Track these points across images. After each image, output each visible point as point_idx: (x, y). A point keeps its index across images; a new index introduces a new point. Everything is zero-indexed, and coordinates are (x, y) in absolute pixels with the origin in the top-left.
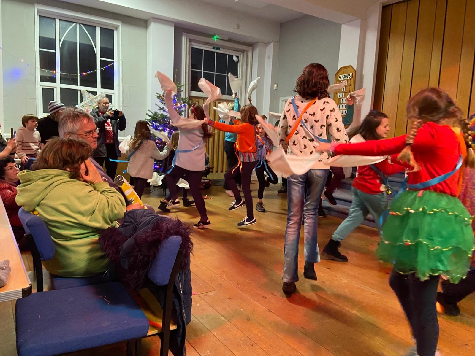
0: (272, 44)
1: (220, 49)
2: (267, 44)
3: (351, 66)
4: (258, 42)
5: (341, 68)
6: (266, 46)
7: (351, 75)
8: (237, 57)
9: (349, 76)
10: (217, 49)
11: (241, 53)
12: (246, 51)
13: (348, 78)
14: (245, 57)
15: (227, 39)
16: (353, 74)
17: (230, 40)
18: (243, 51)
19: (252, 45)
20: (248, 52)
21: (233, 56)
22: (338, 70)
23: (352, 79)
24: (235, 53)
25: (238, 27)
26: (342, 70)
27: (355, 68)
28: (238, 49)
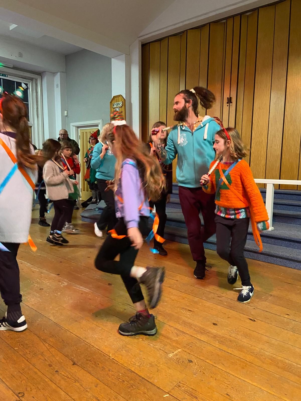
0: (59, 73)
1: (6, 76)
2: (54, 74)
3: (122, 96)
4: (45, 72)
5: (114, 97)
6: (54, 76)
7: (121, 103)
8: (26, 84)
9: (120, 104)
10: (3, 75)
11: (29, 81)
12: (34, 80)
13: (120, 106)
14: (34, 85)
15: (12, 67)
16: (123, 102)
17: (15, 68)
18: (32, 79)
19: (40, 74)
20: (36, 80)
21: (21, 83)
22: (112, 98)
23: (123, 107)
24: (23, 81)
25: (21, 55)
26: (115, 99)
27: (125, 97)
28: (26, 76)
